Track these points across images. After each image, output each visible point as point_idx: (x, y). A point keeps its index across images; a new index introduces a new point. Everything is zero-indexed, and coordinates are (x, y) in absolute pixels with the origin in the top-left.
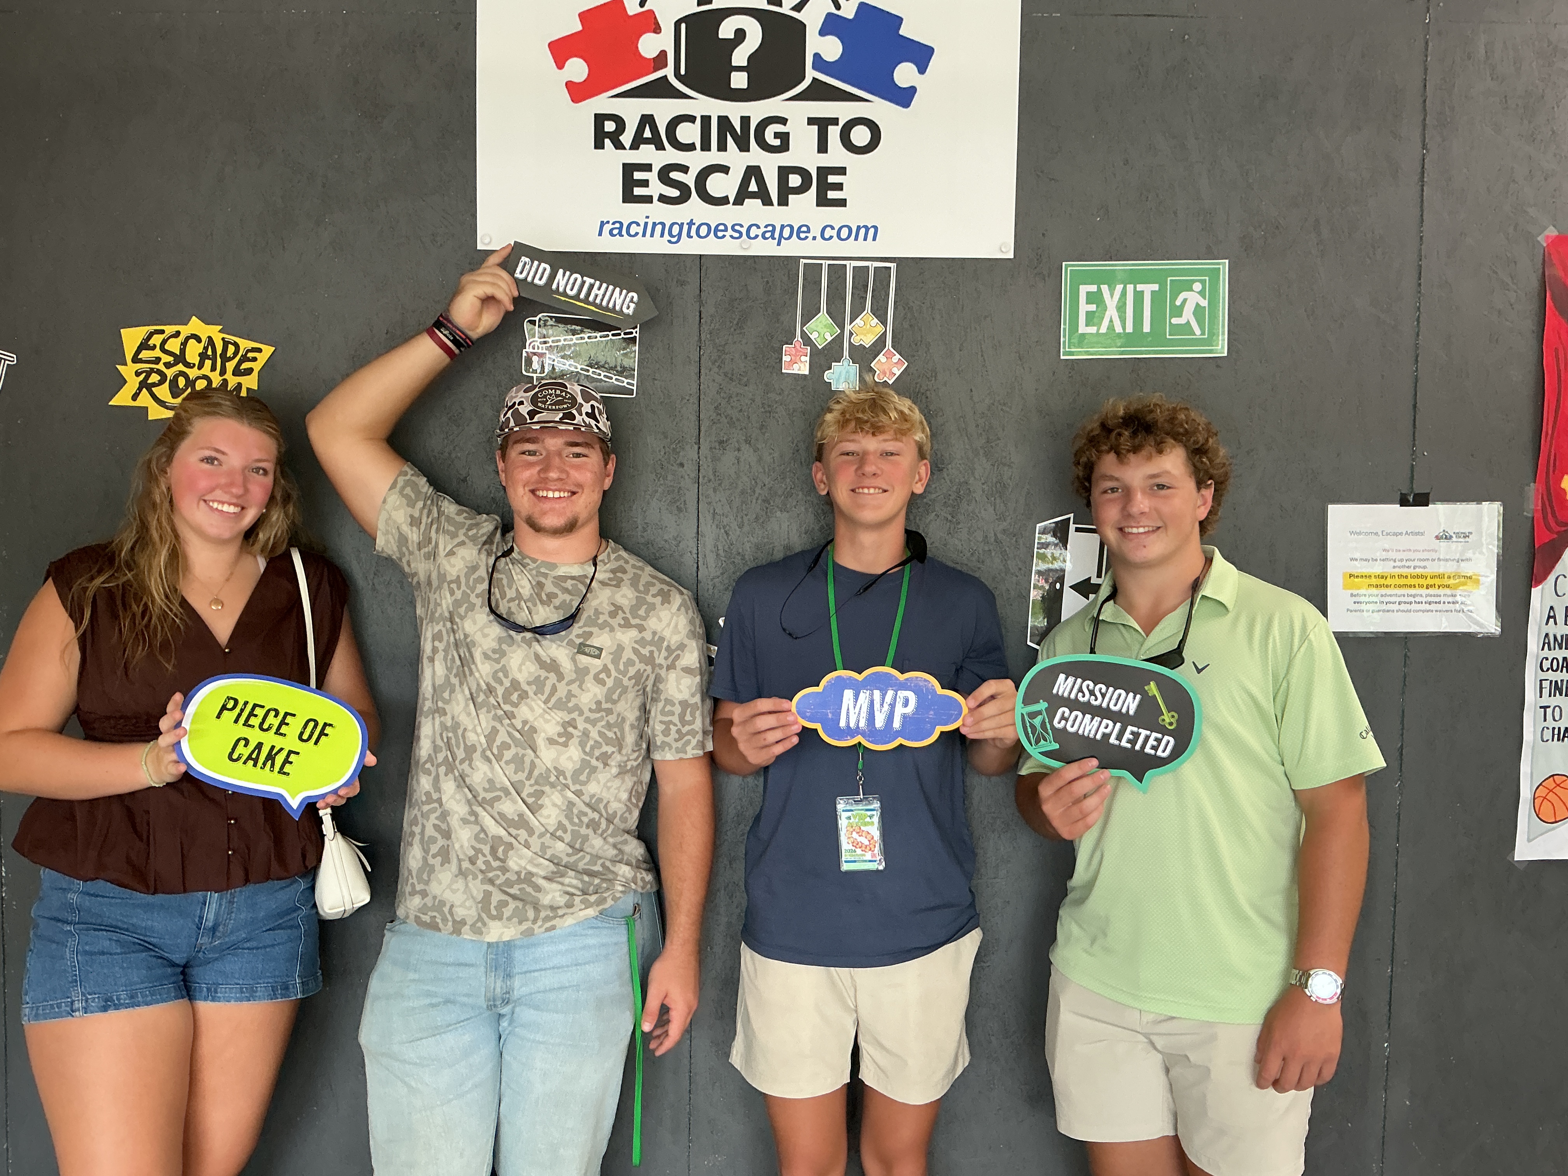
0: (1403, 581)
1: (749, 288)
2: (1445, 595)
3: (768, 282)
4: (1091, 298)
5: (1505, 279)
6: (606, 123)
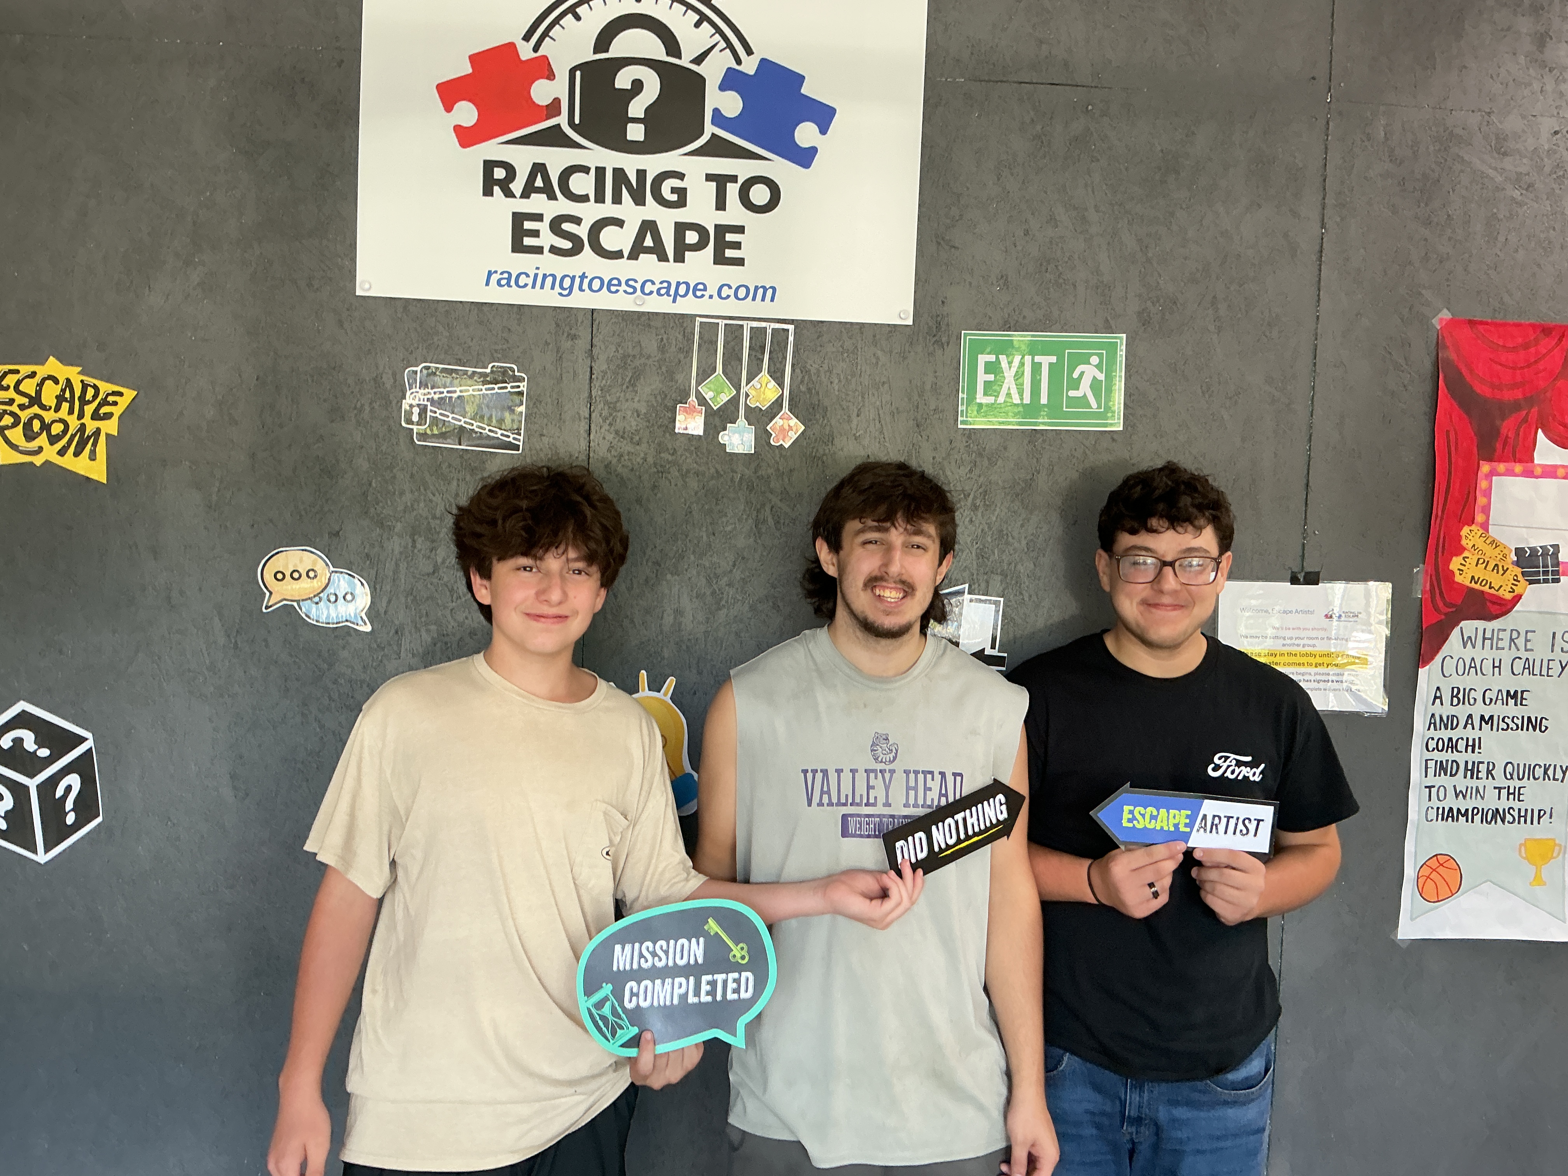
0: (1292, 659)
1: (643, 345)
2: (1333, 674)
3: (662, 339)
4: (989, 368)
5: (1400, 361)
6: (496, 169)
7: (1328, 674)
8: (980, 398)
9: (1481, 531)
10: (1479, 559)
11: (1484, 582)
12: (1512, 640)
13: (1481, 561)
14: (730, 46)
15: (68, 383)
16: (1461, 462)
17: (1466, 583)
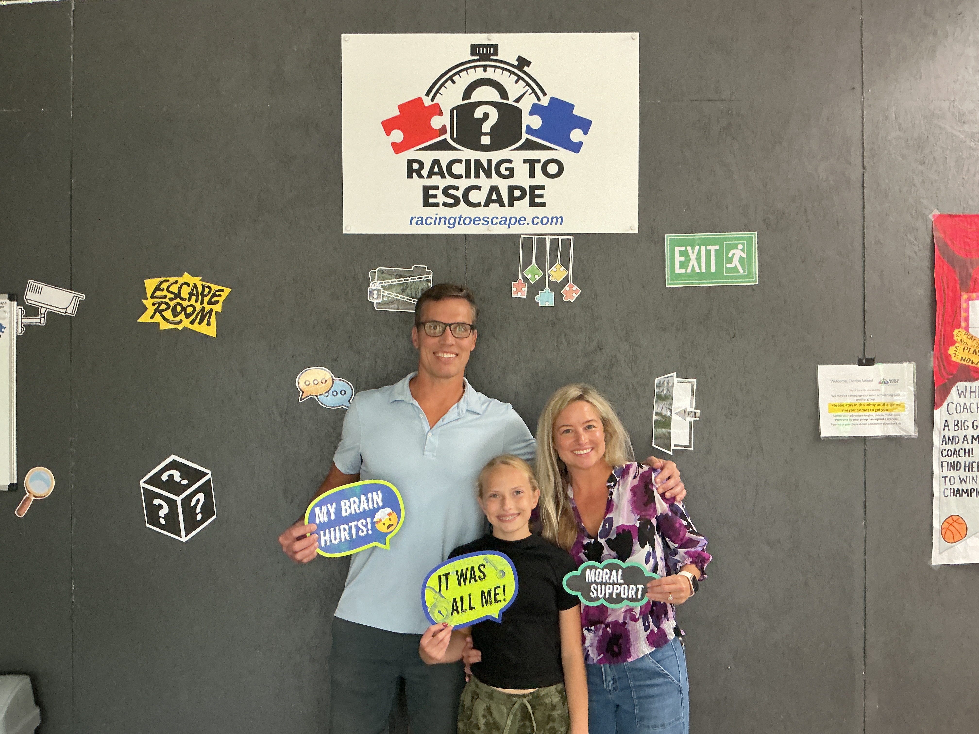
0: (862, 408)
1: (493, 251)
2: (886, 415)
3: (503, 248)
4: (681, 254)
5: (912, 239)
6: (414, 164)
7: (883, 415)
8: (678, 271)
9: (965, 332)
10: (964, 347)
11: (969, 360)
13: (966, 348)
14: (534, 91)
15: (195, 286)
16: (950, 293)
17: (958, 361)
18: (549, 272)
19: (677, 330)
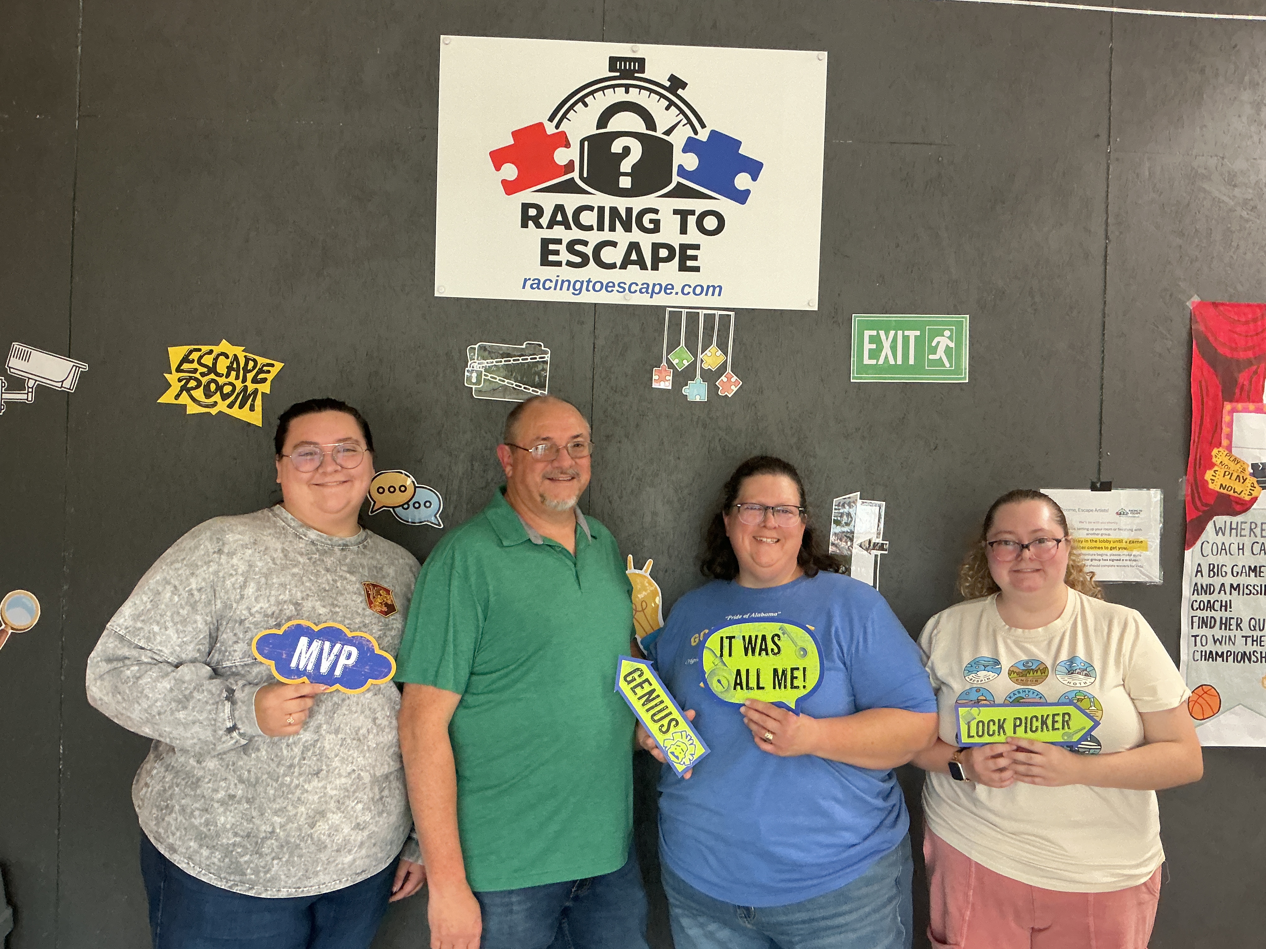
0: (1094, 545)
1: (630, 327)
2: (1123, 555)
3: (643, 324)
4: (872, 340)
5: (1164, 332)
6: (530, 209)
7: (1120, 555)
8: (867, 361)
9: (1226, 452)
10: (1225, 472)
11: (1230, 488)
12: (1251, 530)
13: (1227, 473)
14: (690, 122)
15: (236, 357)
16: (1210, 403)
17: (1217, 488)
18: (701, 356)
19: (863, 438)
